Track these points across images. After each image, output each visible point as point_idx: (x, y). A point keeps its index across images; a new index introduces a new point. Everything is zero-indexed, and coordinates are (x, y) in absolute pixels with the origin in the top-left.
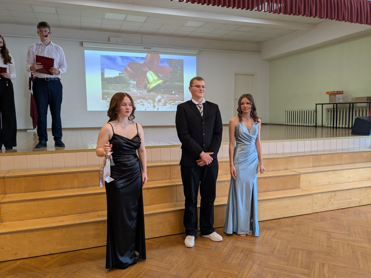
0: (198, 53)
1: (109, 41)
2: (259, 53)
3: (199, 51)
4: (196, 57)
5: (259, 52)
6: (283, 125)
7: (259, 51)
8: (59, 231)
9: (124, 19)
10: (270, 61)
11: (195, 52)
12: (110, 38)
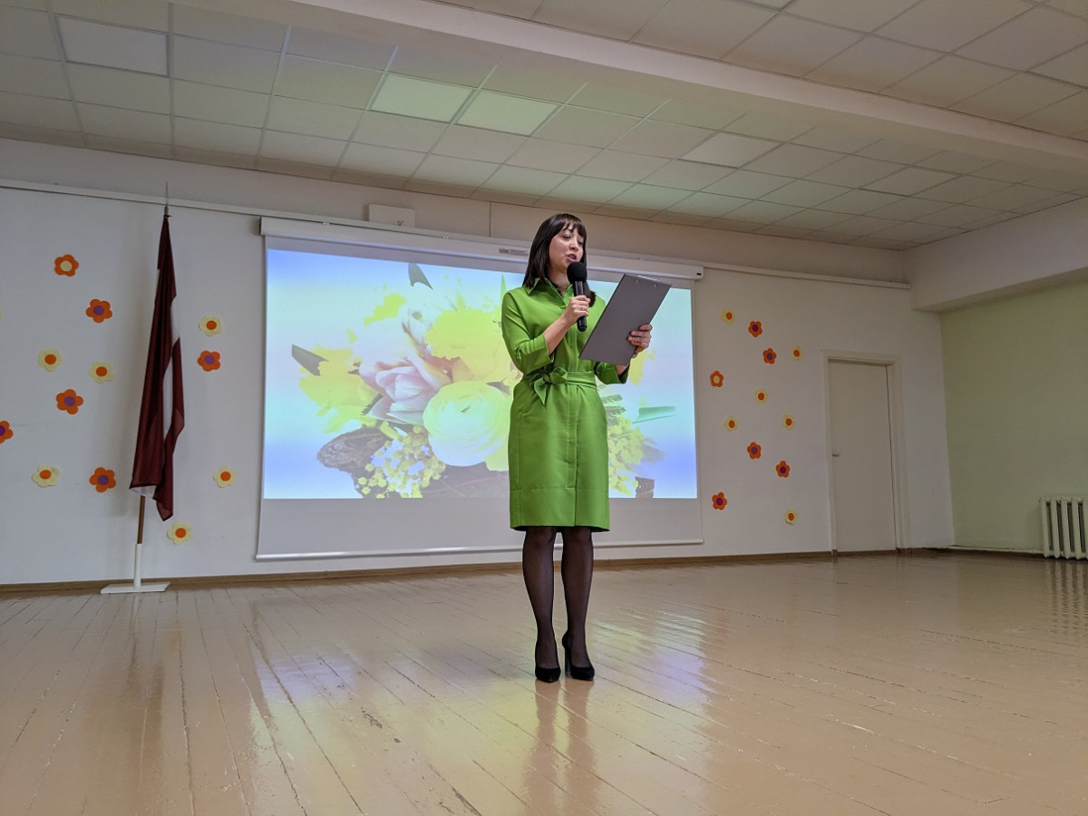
0: (699, 277)
1: (366, 218)
2: (904, 286)
3: (702, 268)
4: (689, 291)
5: (905, 281)
6: (1040, 556)
7: (903, 280)
9: (453, 119)
10: (942, 313)
11: (690, 271)
12: (371, 207)
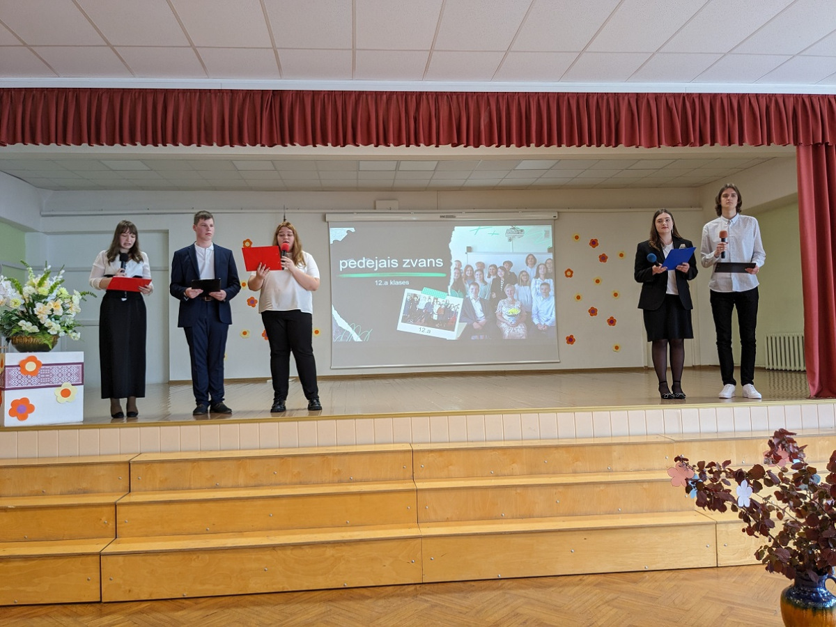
0: (555, 218)
1: (375, 208)
3: (557, 213)
4: (550, 226)
7: (698, 206)
8: (198, 557)
9: (396, 169)
11: (550, 216)
12: (377, 202)
